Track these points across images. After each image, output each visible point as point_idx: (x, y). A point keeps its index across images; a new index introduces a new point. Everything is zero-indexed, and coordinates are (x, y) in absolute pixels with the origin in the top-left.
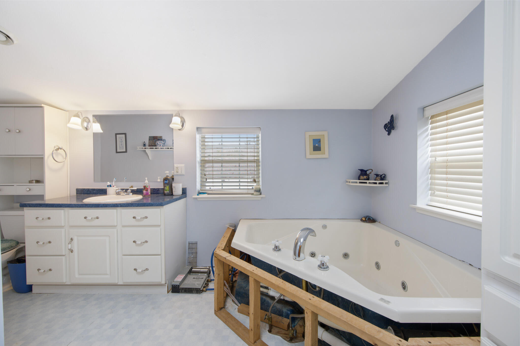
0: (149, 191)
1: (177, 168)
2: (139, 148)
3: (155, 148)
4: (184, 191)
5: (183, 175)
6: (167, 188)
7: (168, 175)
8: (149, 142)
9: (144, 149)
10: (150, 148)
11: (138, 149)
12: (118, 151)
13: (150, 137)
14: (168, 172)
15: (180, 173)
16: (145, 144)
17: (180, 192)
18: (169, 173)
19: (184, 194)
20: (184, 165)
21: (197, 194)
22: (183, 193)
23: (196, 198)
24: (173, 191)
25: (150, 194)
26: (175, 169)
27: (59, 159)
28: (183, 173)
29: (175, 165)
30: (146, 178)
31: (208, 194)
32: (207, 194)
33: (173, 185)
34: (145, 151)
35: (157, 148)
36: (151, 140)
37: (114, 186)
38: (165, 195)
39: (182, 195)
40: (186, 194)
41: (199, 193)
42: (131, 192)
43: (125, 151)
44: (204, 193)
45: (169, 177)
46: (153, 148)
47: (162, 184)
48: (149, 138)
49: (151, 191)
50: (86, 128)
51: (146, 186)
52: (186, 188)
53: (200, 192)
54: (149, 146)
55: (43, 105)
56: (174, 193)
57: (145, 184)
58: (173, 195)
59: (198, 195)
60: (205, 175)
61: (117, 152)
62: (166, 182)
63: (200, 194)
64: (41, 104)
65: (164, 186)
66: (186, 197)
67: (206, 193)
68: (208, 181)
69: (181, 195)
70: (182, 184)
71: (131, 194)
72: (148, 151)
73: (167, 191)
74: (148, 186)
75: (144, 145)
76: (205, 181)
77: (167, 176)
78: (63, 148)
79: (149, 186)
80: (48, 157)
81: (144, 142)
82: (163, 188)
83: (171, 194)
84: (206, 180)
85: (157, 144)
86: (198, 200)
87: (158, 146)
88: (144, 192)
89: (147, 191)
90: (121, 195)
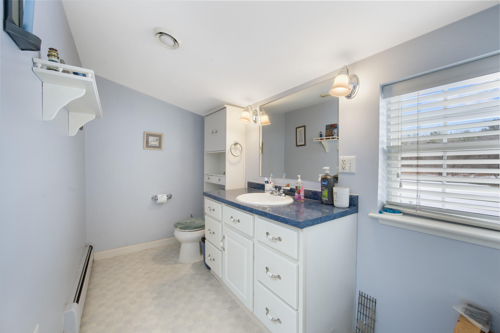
0: (302, 194)
1: (343, 161)
2: (316, 140)
3: (332, 138)
4: (354, 201)
5: (353, 174)
6: (325, 193)
7: (328, 172)
8: (326, 132)
9: (320, 140)
10: (326, 139)
11: (314, 141)
12: (298, 144)
13: (327, 126)
14: (327, 168)
15: (347, 170)
16: (322, 134)
17: (346, 203)
18: (329, 170)
19: (354, 206)
20: (355, 156)
21: (378, 211)
22: (350, 204)
23: (376, 219)
24: (334, 199)
25: (302, 198)
26: (340, 163)
27: (237, 153)
28: (353, 170)
29: (340, 157)
30: (299, 176)
31: (405, 214)
32: (402, 214)
33: (335, 189)
34: (321, 143)
35: (334, 138)
36: (328, 129)
37: (270, 183)
38: (322, 203)
39: (348, 207)
40: (358, 207)
41: (384, 210)
42: (284, 192)
43: (304, 144)
44: (394, 211)
45: (329, 176)
46: (329, 139)
47: (319, 185)
48: (326, 128)
49: (305, 194)
50: (255, 121)
51: (298, 187)
52: (357, 196)
53: (385, 207)
54: (326, 136)
55: (225, 106)
56: (336, 204)
57: (297, 183)
58: (334, 206)
59: (380, 212)
60: (398, 176)
61: (297, 146)
62: (324, 183)
63: (386, 211)
64: (224, 105)
65: (322, 190)
66: (357, 211)
67: (400, 212)
68: (404, 187)
69: (348, 209)
70: (349, 189)
71: (284, 195)
72: (325, 142)
73: (325, 197)
74: (300, 187)
75: (321, 136)
76: (399, 187)
77: (327, 175)
78: (240, 143)
79: (302, 187)
80: (229, 152)
81: (321, 132)
82: (321, 191)
83: (331, 203)
84: (401, 186)
85: (334, 132)
86: (380, 223)
87: (335, 135)
88: (296, 194)
89: (299, 193)
90: (274, 194)
